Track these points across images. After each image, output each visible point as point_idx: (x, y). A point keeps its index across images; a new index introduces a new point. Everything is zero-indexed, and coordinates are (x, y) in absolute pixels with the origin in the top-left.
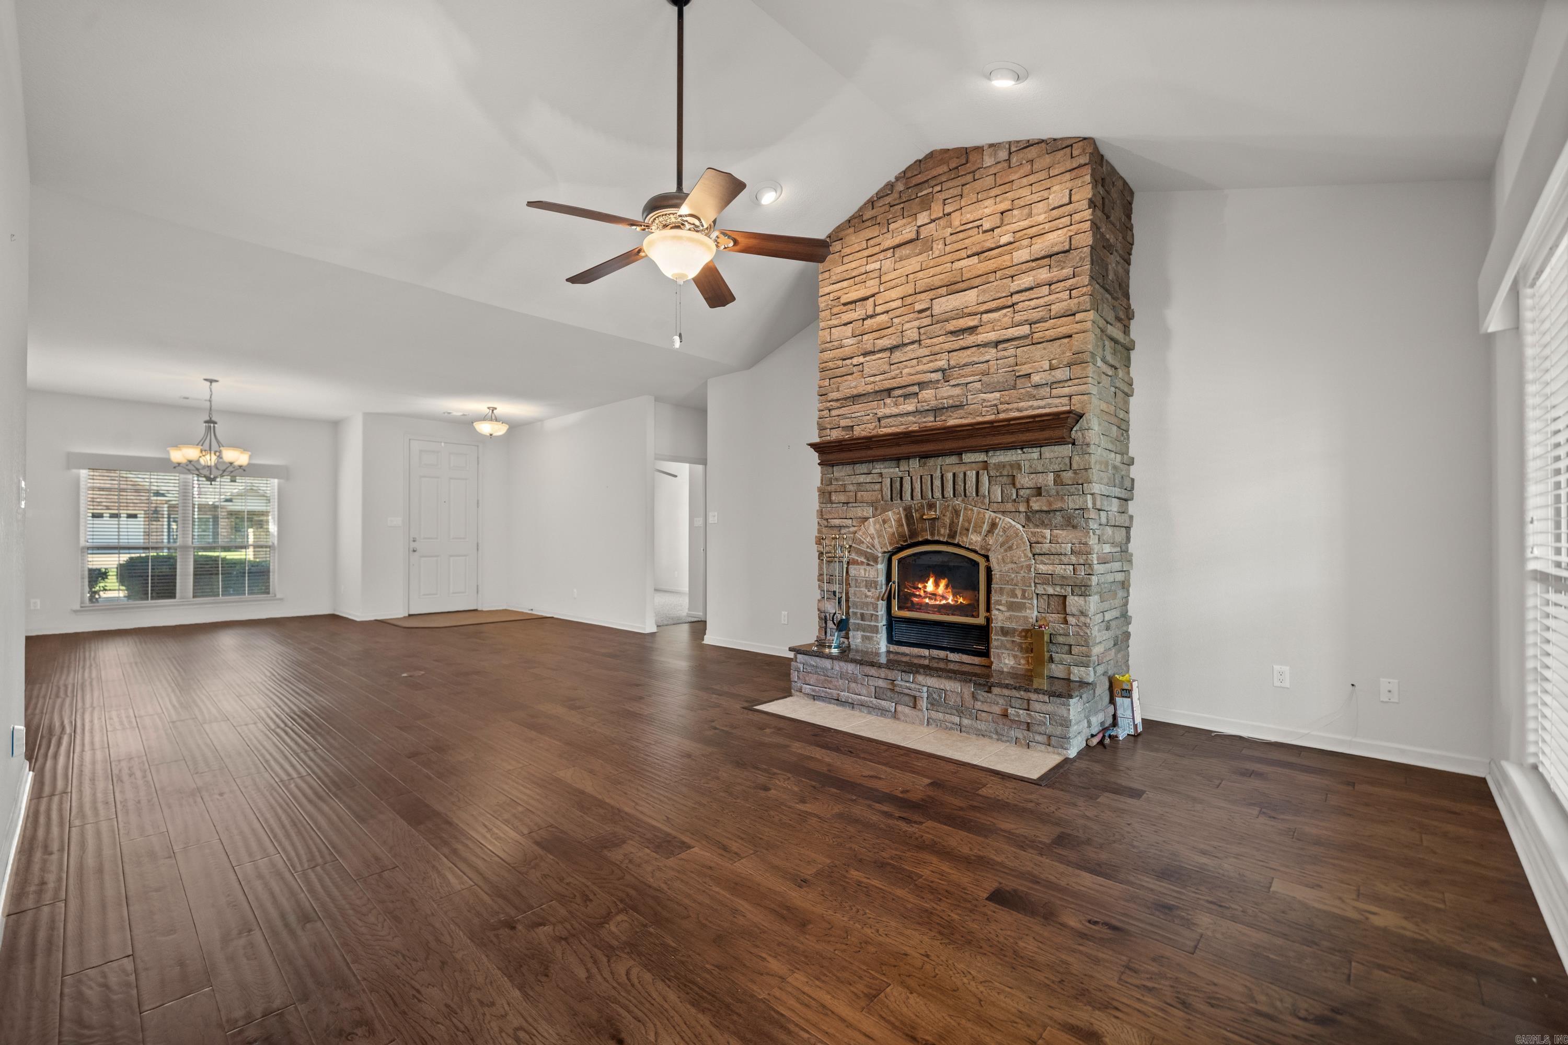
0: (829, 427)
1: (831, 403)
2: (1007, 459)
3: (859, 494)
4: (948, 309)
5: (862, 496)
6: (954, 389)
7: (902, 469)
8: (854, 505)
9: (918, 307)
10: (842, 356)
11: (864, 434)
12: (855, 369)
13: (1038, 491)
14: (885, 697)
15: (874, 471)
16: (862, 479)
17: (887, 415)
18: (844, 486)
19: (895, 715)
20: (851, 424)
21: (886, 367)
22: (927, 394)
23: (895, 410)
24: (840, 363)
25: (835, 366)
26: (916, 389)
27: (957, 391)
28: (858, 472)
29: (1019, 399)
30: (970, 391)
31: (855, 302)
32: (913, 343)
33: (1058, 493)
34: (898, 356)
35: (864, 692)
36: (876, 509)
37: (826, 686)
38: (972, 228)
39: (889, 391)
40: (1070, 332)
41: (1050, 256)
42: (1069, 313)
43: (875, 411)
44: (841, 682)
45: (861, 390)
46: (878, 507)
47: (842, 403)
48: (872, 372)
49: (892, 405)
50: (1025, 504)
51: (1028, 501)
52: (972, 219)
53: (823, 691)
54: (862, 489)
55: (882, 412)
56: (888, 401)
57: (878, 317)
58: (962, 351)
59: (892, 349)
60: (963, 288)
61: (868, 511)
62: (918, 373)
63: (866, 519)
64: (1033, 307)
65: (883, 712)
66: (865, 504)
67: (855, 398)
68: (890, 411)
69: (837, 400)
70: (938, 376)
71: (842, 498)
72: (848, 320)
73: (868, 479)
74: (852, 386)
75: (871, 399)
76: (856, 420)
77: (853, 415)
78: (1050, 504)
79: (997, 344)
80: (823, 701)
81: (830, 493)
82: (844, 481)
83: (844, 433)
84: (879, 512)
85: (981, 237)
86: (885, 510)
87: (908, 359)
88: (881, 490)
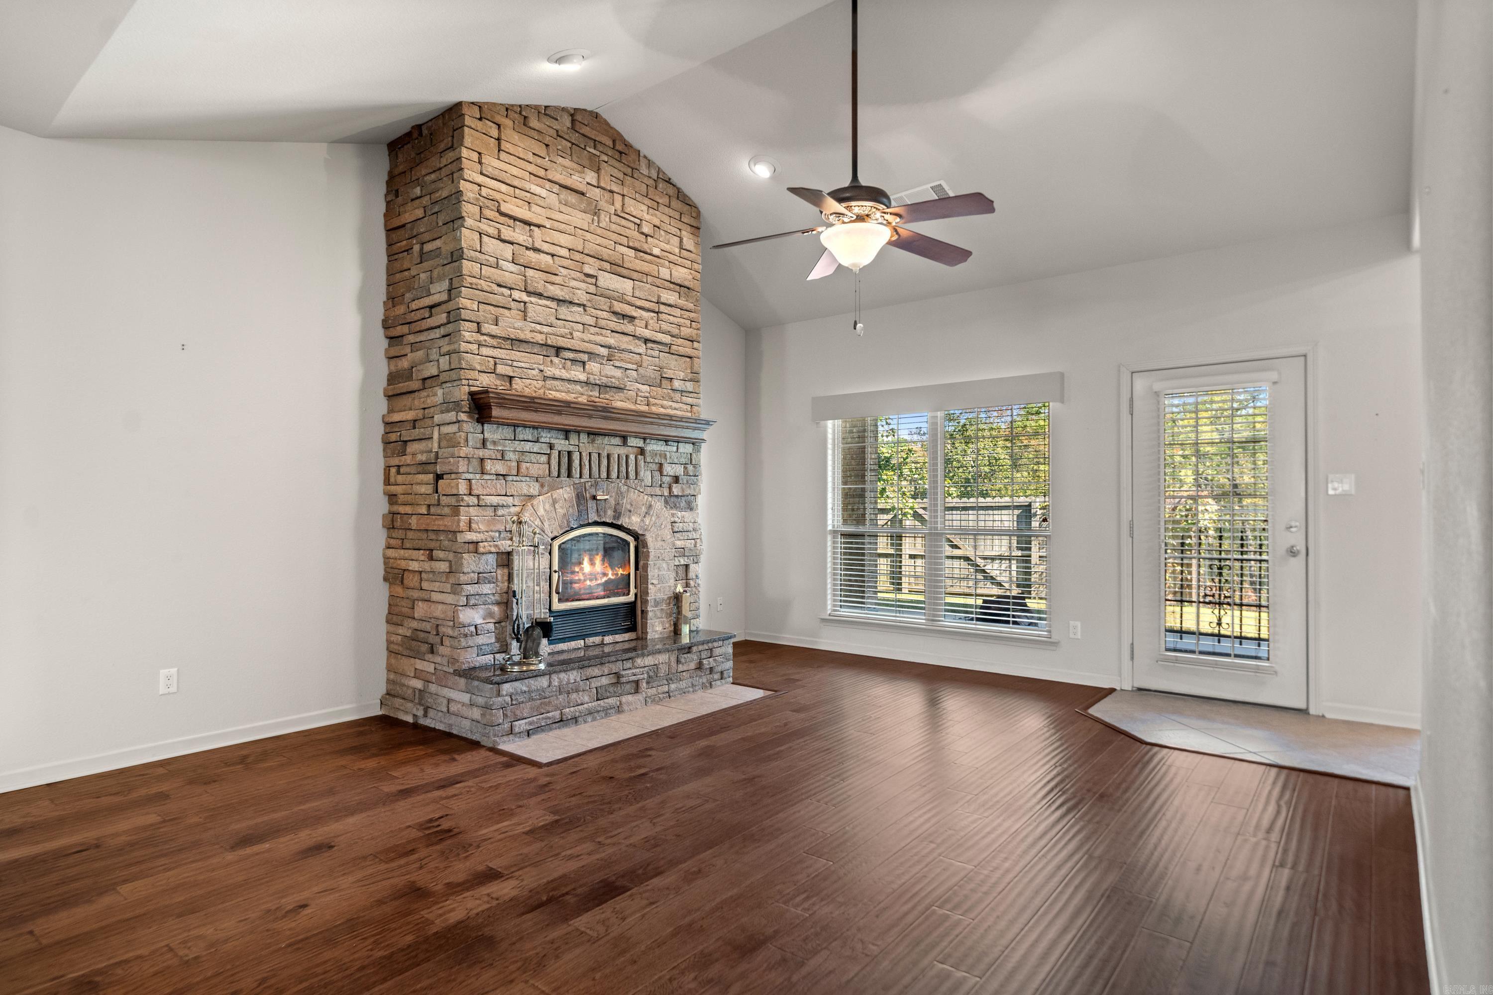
0: (479, 368)
1: (485, 337)
2: (658, 448)
3: (524, 466)
4: (612, 287)
5: (527, 468)
6: (616, 370)
7: (572, 442)
8: (515, 478)
9: (588, 270)
10: (500, 280)
11: (527, 392)
12: (513, 305)
13: (676, 479)
14: (608, 694)
15: (542, 440)
16: (528, 446)
17: (556, 376)
18: (503, 454)
19: (619, 709)
20: (511, 374)
21: (552, 320)
22: (593, 366)
23: (565, 374)
24: (495, 288)
25: (489, 289)
26: (585, 357)
27: (618, 373)
28: (521, 437)
29: (663, 397)
30: (628, 377)
31: (515, 219)
32: (579, 305)
33: (687, 481)
34: (564, 311)
35: (586, 699)
36: (542, 486)
37: (543, 711)
38: (631, 221)
39: (558, 350)
40: (692, 355)
41: (681, 286)
42: (691, 339)
43: (542, 367)
44: (561, 698)
45: (527, 336)
46: (546, 483)
47: (499, 343)
48: (539, 319)
49: (561, 367)
50: (668, 489)
51: (670, 488)
52: (634, 214)
53: (543, 718)
54: (527, 459)
55: (550, 371)
56: (556, 360)
57: (542, 254)
58: (622, 335)
59: (560, 301)
60: (624, 275)
61: (534, 488)
62: (590, 342)
63: (531, 497)
64: (671, 322)
65: (606, 711)
66: (528, 479)
67: (516, 342)
68: (561, 374)
69: (493, 337)
70: (604, 351)
71: (500, 468)
72: (511, 239)
73: (536, 448)
74: (516, 325)
75: (535, 351)
76: (520, 370)
77: (515, 364)
78: (683, 491)
79: (646, 341)
80: (543, 731)
81: (482, 460)
82: (505, 446)
83: (498, 382)
84: (546, 488)
85: (636, 234)
86: (553, 488)
87: (574, 320)
88: (549, 463)
